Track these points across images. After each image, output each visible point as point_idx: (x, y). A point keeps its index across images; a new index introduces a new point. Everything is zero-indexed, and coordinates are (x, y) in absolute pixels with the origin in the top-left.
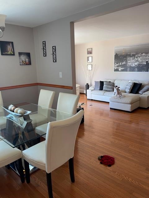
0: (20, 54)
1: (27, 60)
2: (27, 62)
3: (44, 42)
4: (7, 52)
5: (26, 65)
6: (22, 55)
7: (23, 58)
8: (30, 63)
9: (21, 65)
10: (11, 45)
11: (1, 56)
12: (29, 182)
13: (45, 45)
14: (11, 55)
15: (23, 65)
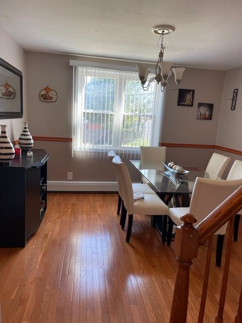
0: (200, 105)
1: (207, 113)
2: (207, 115)
3: (236, 91)
4: (185, 102)
5: (205, 119)
6: (203, 107)
7: (203, 110)
8: (210, 118)
9: (197, 119)
10: (191, 93)
11: (177, 106)
12: (169, 244)
13: (237, 95)
14: (188, 105)
15: (200, 119)
